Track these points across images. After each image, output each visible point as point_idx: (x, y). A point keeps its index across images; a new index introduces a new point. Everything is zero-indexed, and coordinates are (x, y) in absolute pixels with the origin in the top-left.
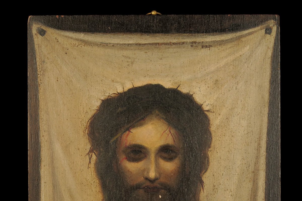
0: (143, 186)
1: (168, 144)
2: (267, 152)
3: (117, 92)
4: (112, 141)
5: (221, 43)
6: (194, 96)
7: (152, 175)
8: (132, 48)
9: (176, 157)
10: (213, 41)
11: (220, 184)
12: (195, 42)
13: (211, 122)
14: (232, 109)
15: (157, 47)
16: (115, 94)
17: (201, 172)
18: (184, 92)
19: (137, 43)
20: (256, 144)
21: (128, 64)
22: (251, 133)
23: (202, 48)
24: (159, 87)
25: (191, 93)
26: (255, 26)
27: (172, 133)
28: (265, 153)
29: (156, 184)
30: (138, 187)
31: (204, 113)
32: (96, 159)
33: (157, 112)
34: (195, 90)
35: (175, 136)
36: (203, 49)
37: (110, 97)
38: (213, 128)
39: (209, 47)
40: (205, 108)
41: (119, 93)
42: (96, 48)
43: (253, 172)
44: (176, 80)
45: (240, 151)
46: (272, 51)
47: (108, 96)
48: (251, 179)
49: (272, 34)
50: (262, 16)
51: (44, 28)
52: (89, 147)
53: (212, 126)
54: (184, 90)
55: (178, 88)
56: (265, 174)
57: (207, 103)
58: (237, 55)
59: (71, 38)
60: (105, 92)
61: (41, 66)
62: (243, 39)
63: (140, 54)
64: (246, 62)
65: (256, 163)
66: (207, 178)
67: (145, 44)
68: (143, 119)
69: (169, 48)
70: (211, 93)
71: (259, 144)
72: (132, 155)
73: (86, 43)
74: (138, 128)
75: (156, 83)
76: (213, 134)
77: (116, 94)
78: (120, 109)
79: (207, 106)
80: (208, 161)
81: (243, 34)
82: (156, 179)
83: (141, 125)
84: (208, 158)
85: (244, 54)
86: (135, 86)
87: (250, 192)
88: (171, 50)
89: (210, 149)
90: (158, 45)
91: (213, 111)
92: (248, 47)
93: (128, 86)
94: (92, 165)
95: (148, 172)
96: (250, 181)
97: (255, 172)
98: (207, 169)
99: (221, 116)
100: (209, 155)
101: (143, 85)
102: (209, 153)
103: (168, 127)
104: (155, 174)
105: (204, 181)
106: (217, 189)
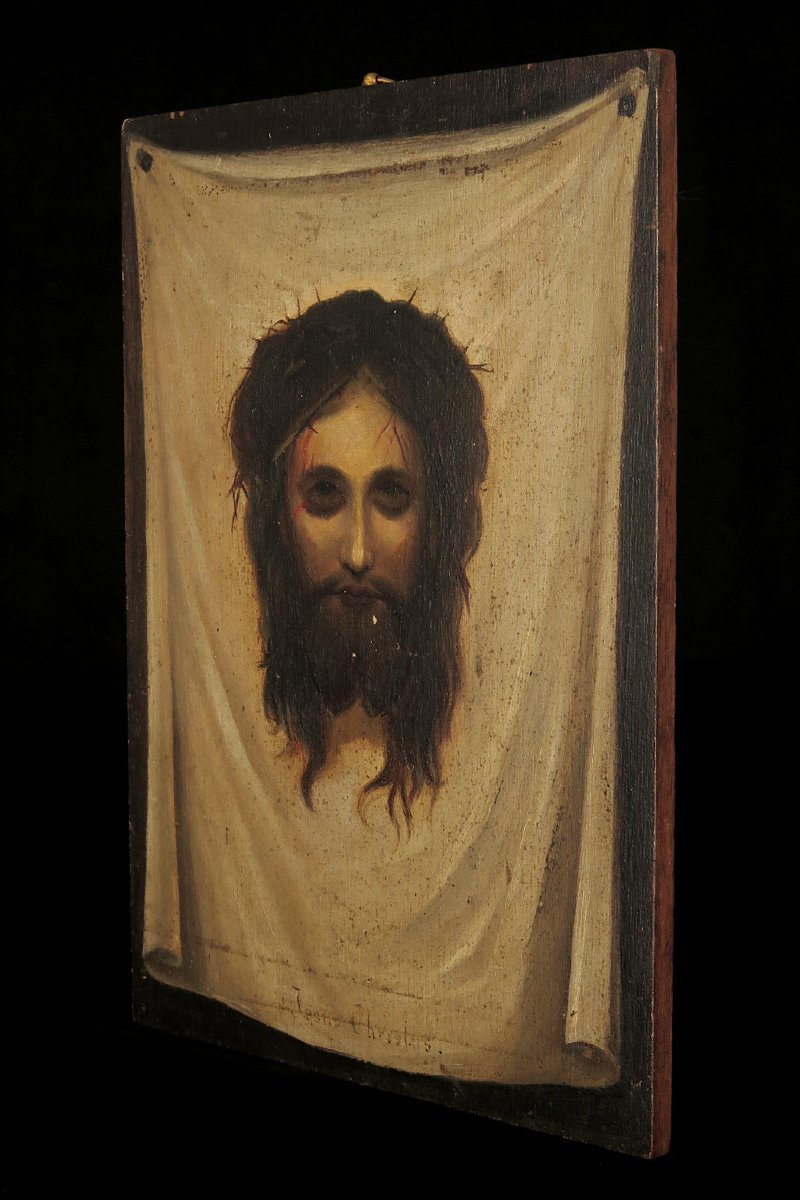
0: (339, 587)
1: (391, 467)
2: (622, 498)
3: (287, 317)
4: (277, 455)
5: (512, 154)
6: (447, 323)
7: (358, 555)
8: (315, 188)
9: (407, 506)
10: (492, 152)
11: (507, 593)
12: (449, 160)
13: (486, 401)
14: (536, 360)
15: (367, 180)
16: (281, 321)
17: (463, 553)
18: (425, 312)
19: (325, 172)
20: (596, 470)
21: (306, 235)
22: (583, 436)
23: (467, 174)
24: (370, 297)
25: (441, 315)
26: (593, 91)
27: (399, 434)
28: (616, 502)
29: (366, 584)
30: (329, 588)
31: (470, 374)
32: (248, 506)
33: (368, 372)
34: (449, 305)
35: (406, 445)
36: (468, 179)
37: (272, 332)
38: (490, 422)
39: (481, 172)
40: (474, 358)
41: (289, 320)
42: (244, 196)
43: (587, 560)
44: (408, 276)
45: (555, 493)
46: (636, 172)
47: (270, 329)
48: (581, 581)
49: (636, 115)
50: (610, 58)
51: (150, 150)
52: (233, 470)
53: (489, 415)
54: (426, 306)
55: (411, 299)
56: (616, 568)
57: (478, 342)
58: (549, 189)
59: (198, 172)
60: (262, 318)
61: (144, 252)
62: (564, 138)
63: (332, 206)
64: (569, 212)
65: (596, 532)
66: (478, 571)
67: (341, 176)
68: (339, 392)
69: (392, 182)
70: (485, 314)
71: (602, 473)
72: (316, 497)
73: (227, 182)
74: (329, 418)
75: (366, 289)
76: (491, 438)
77: (285, 323)
78: (292, 365)
79: (477, 351)
80: (480, 519)
81: (564, 121)
82: (366, 568)
83: (335, 410)
84: (479, 510)
85: (564, 186)
86: (322, 299)
87: (580, 622)
88: (397, 188)
89: (483, 486)
90: (367, 176)
91: (490, 369)
92: (574, 164)
93: (309, 300)
94: (240, 523)
95: (349, 549)
96: (578, 588)
97: (592, 563)
98: (478, 545)
99: (510, 381)
100: (483, 502)
101: (338, 295)
102: (483, 497)
103: (391, 416)
104: (365, 554)
105: (470, 581)
106: (500, 606)
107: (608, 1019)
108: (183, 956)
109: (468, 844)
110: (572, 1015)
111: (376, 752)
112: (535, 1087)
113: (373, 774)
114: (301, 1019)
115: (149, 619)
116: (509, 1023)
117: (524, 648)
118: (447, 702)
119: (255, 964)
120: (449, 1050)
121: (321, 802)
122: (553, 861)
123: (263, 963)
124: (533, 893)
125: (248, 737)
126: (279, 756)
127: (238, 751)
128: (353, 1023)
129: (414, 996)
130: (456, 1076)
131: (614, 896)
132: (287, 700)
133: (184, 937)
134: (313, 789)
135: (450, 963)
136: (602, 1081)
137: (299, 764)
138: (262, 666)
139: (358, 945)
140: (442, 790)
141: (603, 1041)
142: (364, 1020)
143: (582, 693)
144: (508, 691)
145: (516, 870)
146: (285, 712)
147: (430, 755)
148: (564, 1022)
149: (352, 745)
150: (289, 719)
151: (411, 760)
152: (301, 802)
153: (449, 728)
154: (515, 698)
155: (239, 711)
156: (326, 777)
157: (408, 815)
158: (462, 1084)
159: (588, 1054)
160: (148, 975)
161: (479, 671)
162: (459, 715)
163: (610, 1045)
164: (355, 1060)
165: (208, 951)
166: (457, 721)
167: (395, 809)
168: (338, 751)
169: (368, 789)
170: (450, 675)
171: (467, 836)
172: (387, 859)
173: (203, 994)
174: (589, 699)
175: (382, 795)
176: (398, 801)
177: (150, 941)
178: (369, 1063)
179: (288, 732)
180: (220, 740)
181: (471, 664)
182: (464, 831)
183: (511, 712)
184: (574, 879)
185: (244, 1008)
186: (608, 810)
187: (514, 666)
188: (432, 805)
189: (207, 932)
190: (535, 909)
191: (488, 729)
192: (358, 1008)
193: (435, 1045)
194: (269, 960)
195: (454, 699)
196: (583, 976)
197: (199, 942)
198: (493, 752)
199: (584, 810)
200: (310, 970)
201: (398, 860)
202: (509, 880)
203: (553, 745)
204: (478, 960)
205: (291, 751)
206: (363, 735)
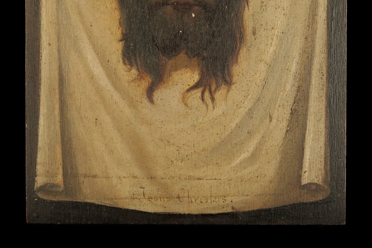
0: (171, 1)
30: (165, 2)
106: (266, 6)
107: (323, 171)
108: (65, 185)
109: (248, 108)
110: (305, 173)
111: (194, 73)
112: (285, 206)
113: (192, 84)
114: (145, 201)
115: (42, 23)
116: (271, 182)
117: (279, 23)
118: (236, 48)
119: (115, 181)
120: (236, 199)
121: (159, 100)
122: (294, 109)
123: (121, 180)
124: (284, 125)
125: (111, 74)
126: (132, 81)
127: (104, 81)
128: (179, 198)
129: (216, 179)
130: (241, 210)
131: (326, 120)
132: (137, 55)
133: (65, 175)
134: (154, 94)
135: (237, 161)
136: (320, 197)
137: (145, 84)
138: (121, 41)
139: (182, 161)
140: (233, 87)
141: (321, 181)
142: (186, 195)
143: (310, 39)
144: (270, 41)
145: (275, 116)
146: (136, 60)
147: (226, 72)
148: (301, 176)
149: (179, 72)
150: (139, 63)
151: (215, 75)
152: (146, 101)
153: (237, 59)
154: (274, 43)
155: (104, 62)
156: (163, 88)
157: (213, 99)
158: (244, 213)
159: (313, 187)
160: (39, 198)
161: (254, 33)
162: (243, 53)
163: (325, 181)
164: (180, 214)
165: (82, 179)
166: (242, 56)
167: (206, 98)
168: (170, 75)
169: (188, 91)
170: (238, 36)
171: (248, 104)
172: (200, 121)
173: (79, 201)
174: (313, 41)
175: (197, 93)
176: (207, 94)
177: (40, 181)
178: (189, 214)
179: (138, 70)
180: (92, 77)
181: (250, 31)
182: (246, 103)
183: (272, 49)
184: (305, 116)
185: (108, 203)
186: (323, 85)
187: (273, 31)
188: (227, 94)
189: (81, 170)
190: (285, 131)
191: (259, 58)
192: (182, 190)
193: (229, 199)
194: (124, 177)
195: (240, 46)
196: (311, 155)
197: (76, 176)
198: (263, 67)
199: (311, 87)
200: (151, 178)
201: (207, 120)
202: (271, 121)
203: (295, 61)
204: (254, 157)
205: (140, 77)
206: (186, 67)
